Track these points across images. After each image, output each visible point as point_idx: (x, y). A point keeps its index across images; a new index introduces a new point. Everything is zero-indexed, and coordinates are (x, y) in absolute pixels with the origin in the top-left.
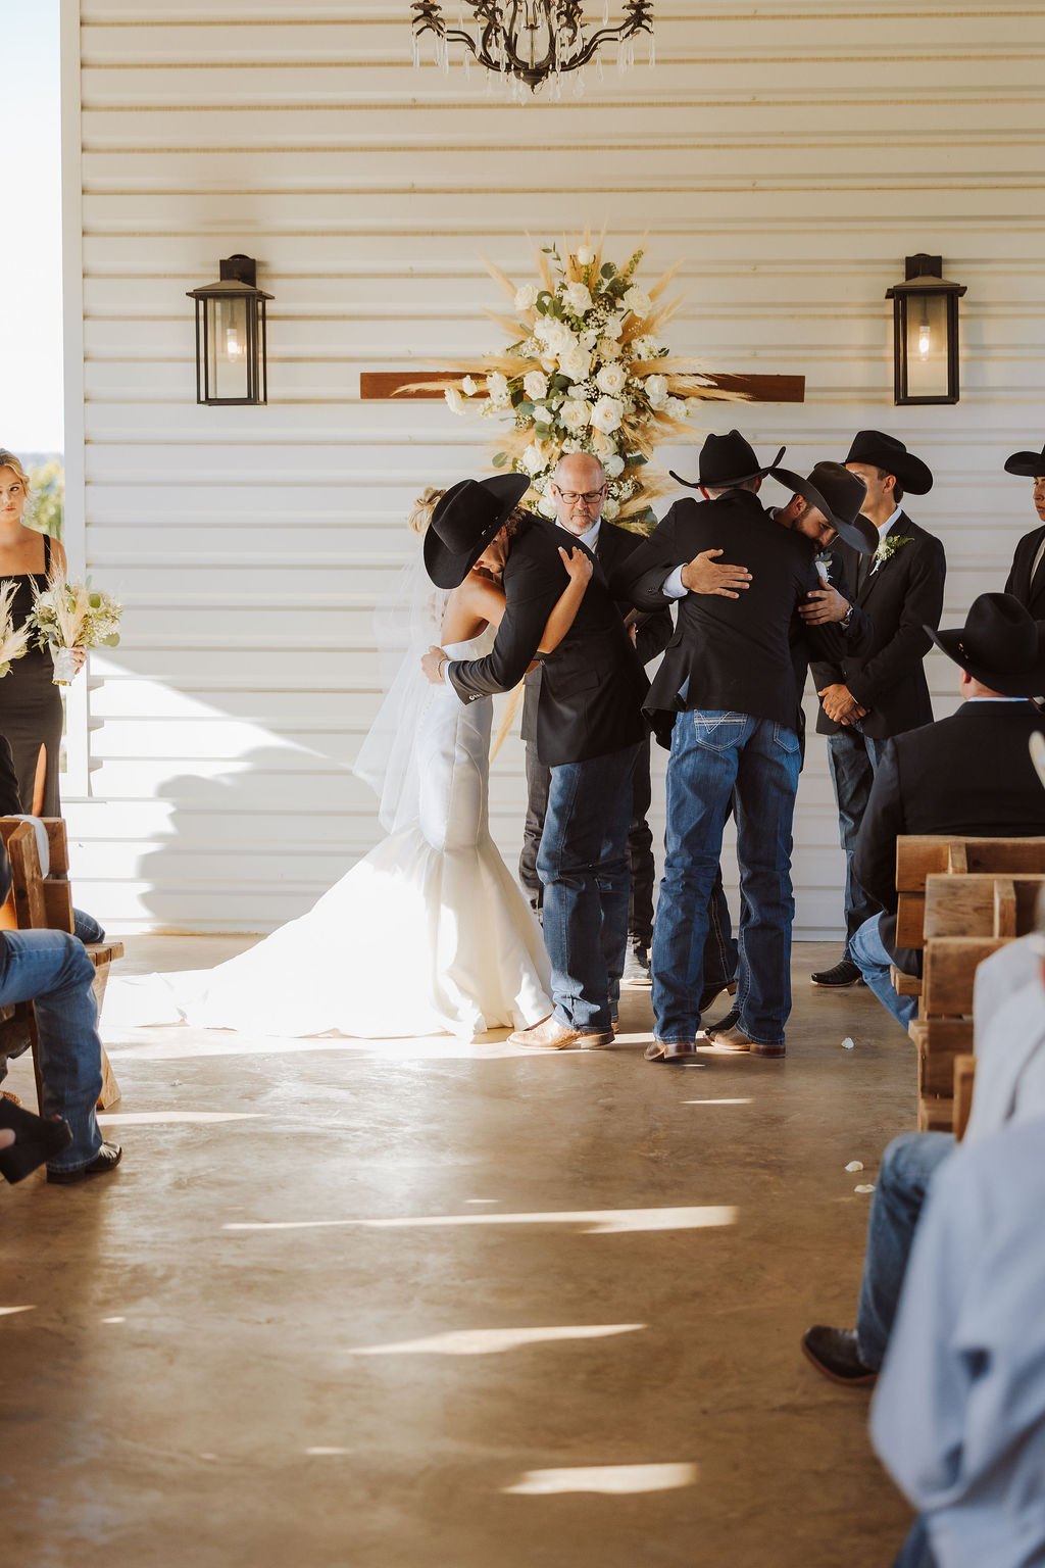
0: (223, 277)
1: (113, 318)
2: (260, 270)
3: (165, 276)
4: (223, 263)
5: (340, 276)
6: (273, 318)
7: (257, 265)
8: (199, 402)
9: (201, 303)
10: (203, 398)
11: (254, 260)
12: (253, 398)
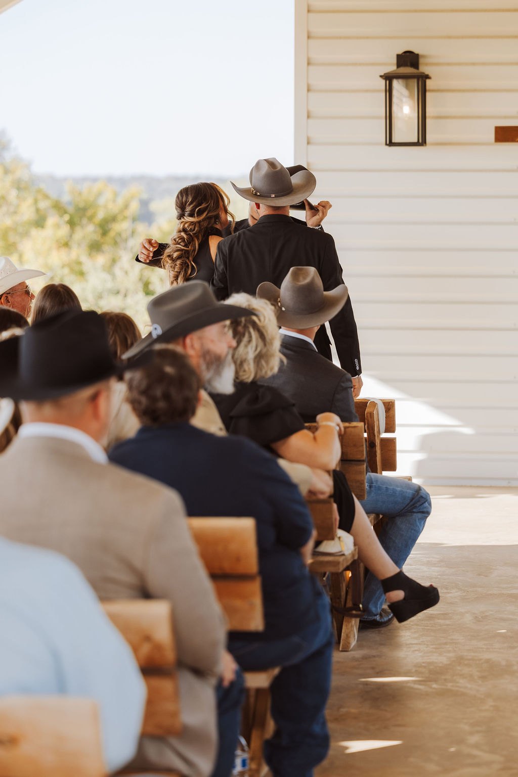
0: (399, 65)
1: (326, 91)
2: (421, 61)
3: (361, 64)
4: (398, 56)
5: (484, 64)
6: (430, 91)
7: (420, 57)
8: (386, 144)
9: (388, 82)
10: (388, 142)
11: (418, 55)
12: (422, 141)
